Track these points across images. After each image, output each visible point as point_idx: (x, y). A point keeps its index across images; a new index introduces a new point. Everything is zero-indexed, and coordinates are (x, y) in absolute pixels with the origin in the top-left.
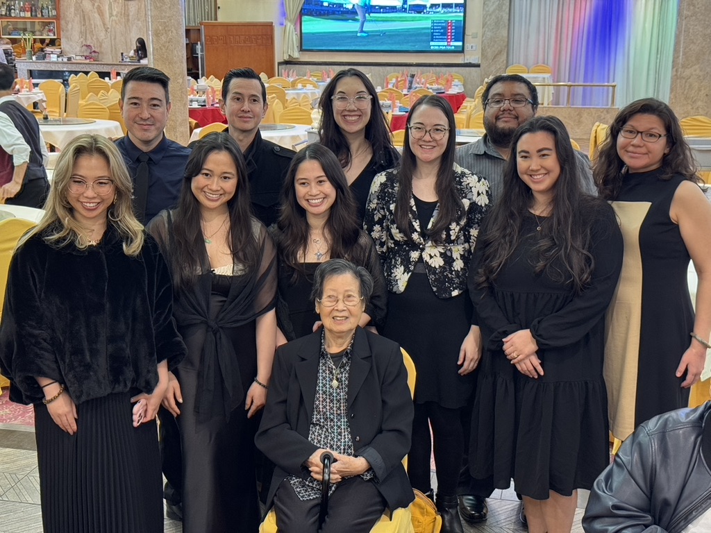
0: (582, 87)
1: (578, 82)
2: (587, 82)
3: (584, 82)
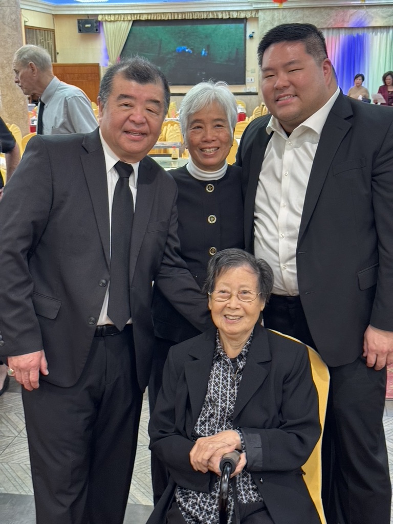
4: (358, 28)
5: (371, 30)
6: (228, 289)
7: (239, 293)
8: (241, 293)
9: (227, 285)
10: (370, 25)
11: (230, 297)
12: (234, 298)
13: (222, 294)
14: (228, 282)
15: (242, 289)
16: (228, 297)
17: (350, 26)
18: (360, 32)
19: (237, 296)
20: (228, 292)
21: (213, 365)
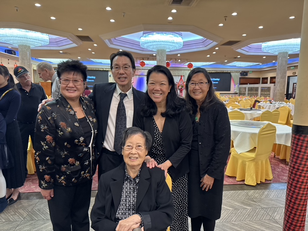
6: (131, 145)
7: (136, 147)
8: (137, 147)
9: (131, 143)
11: (132, 149)
12: (134, 149)
13: (128, 147)
14: (131, 142)
15: (138, 145)
16: (131, 149)
17: (139, 74)
19: (136, 148)
20: (131, 146)
21: (124, 183)
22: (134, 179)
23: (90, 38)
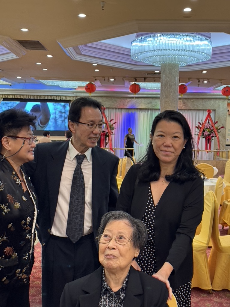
0: (120, 150)
1: (118, 147)
2: (122, 147)
3: (121, 147)
4: (132, 109)
5: (139, 110)
10: (138, 108)
17: (127, 107)
18: (133, 111)
21: (101, 297)
22: (117, 293)
23: (41, 44)
